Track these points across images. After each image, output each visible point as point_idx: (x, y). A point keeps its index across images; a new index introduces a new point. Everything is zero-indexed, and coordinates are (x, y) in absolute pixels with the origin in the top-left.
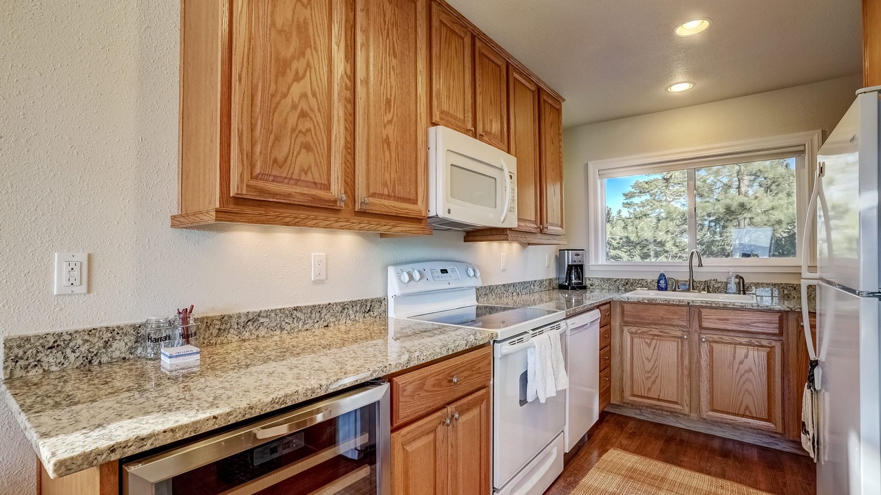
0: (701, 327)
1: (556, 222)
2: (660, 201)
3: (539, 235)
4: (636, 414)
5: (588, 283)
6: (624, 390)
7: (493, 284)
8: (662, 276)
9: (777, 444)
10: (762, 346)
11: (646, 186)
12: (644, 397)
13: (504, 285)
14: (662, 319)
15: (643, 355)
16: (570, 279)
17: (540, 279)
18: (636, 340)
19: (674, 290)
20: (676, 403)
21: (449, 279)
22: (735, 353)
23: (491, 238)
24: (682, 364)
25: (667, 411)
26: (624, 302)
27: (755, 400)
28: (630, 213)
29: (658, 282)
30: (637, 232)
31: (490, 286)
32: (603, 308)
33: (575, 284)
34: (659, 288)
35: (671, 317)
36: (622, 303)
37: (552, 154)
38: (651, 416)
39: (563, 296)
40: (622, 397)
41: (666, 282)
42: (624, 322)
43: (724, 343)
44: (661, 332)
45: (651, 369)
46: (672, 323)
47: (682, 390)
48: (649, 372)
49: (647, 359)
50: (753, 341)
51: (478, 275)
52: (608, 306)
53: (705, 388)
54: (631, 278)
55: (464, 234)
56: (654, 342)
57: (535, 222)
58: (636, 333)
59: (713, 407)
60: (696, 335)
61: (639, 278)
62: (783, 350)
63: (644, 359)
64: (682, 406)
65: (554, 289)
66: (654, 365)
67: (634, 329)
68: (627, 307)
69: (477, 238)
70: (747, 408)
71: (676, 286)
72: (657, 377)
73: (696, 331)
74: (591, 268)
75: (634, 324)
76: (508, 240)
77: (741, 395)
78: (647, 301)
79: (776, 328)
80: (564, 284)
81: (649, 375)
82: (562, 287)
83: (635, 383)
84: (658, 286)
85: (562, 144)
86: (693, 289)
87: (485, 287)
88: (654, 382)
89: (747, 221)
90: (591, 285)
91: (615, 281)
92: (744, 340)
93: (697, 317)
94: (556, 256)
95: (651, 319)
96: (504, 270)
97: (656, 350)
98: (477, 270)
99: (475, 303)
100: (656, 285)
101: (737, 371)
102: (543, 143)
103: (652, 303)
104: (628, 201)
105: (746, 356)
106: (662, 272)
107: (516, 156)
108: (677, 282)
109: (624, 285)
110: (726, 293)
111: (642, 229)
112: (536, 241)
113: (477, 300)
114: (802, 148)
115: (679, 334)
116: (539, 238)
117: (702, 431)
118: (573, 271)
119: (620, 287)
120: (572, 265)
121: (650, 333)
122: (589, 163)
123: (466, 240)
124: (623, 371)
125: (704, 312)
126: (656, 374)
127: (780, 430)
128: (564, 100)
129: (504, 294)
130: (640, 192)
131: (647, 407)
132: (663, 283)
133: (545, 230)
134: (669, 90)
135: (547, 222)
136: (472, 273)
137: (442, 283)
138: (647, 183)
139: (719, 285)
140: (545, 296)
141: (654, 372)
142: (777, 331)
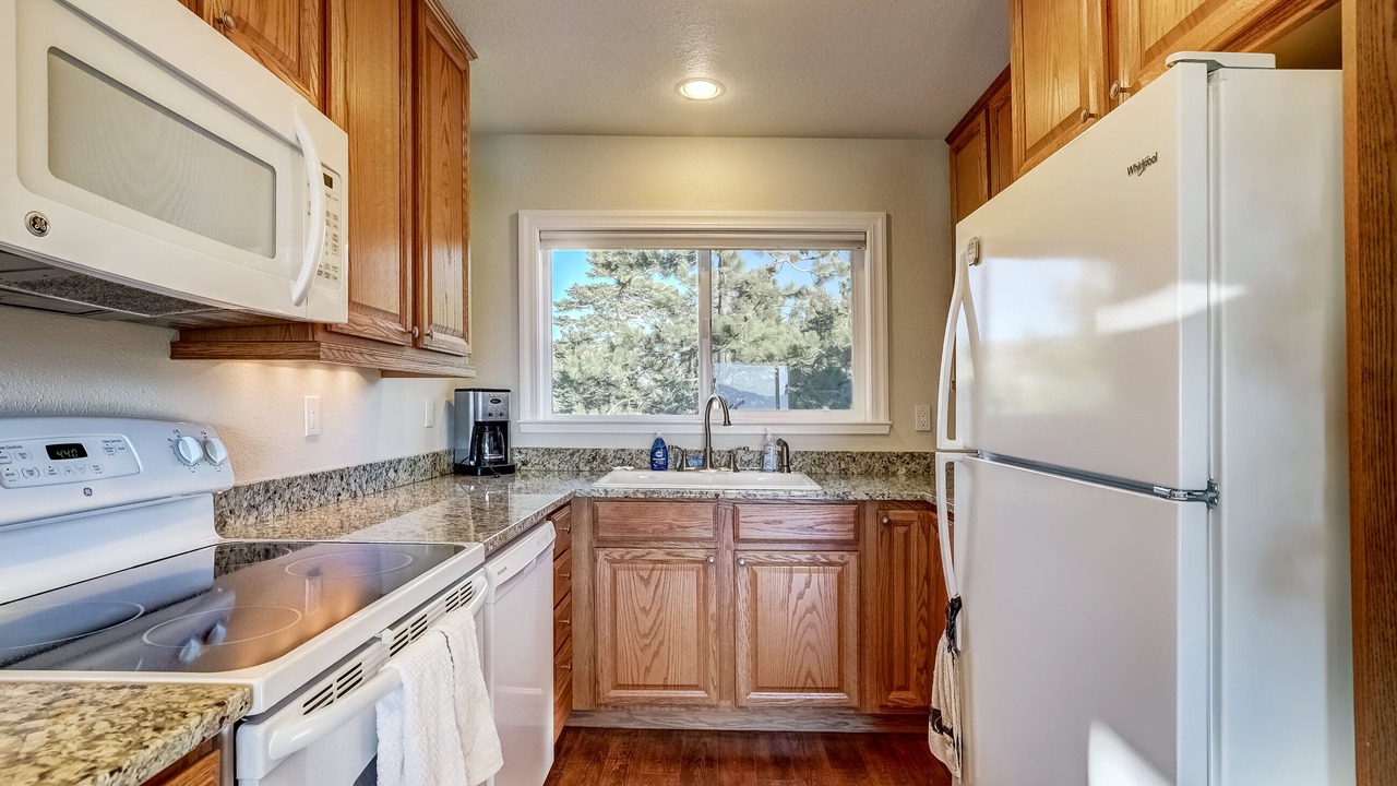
0: (736, 538)
1: (451, 326)
2: (609, 319)
3: (410, 352)
4: (621, 720)
5: (517, 459)
6: (600, 678)
7: (278, 477)
8: (659, 443)
9: (847, 724)
10: (831, 564)
11: (589, 293)
12: (639, 687)
13: (313, 477)
14: (671, 528)
15: (635, 603)
16: (480, 452)
17: (412, 453)
18: (621, 575)
19: (680, 469)
20: (696, 687)
21: (91, 474)
22: (791, 581)
23: (264, 349)
24: (706, 611)
25: (681, 706)
26: (599, 500)
27: (821, 658)
28: (565, 335)
29: (653, 454)
30: (580, 365)
31: (267, 484)
32: (558, 517)
33: (491, 462)
34: (654, 466)
35: (688, 524)
36: (593, 501)
37: (445, 164)
38: (648, 719)
39: (464, 490)
40: (595, 693)
41: (666, 455)
42: (600, 540)
43: (774, 564)
44: (668, 554)
45: (651, 629)
46: (687, 535)
47: (706, 661)
48: (646, 636)
49: (643, 609)
50: (818, 556)
51: (221, 454)
52: (566, 511)
53: (745, 650)
54: (603, 447)
55: (174, 335)
56: (656, 574)
57: (401, 319)
58: (622, 561)
59: (757, 684)
60: (730, 554)
61: (617, 448)
62: (860, 568)
63: (637, 610)
64: (706, 690)
65: (443, 475)
66: (655, 620)
67: (617, 553)
68: (603, 509)
69: (215, 349)
70: (809, 675)
71: (682, 460)
72: (661, 643)
73: (728, 547)
74: (524, 429)
75: (617, 543)
76: (318, 358)
77: (801, 653)
78: (642, 496)
79: (849, 531)
80: (466, 463)
81: (647, 641)
82: (460, 470)
83: (620, 664)
84: (652, 462)
85: (467, 149)
86: (712, 466)
87: (250, 487)
88: (656, 654)
89: (729, 355)
90: (524, 464)
91: (572, 455)
92: (804, 557)
93: (731, 521)
94: (449, 403)
95: (650, 529)
96: (312, 438)
97: (660, 590)
98: (216, 442)
99: (215, 538)
100: (648, 459)
101: (794, 613)
102: (424, 130)
103: (650, 499)
104: (562, 315)
105: (808, 585)
106: (659, 435)
107: (347, 128)
108: (684, 453)
109: (589, 462)
110: (762, 470)
111: (589, 360)
112: (403, 366)
113: (221, 525)
114: (862, 237)
115: (700, 555)
116: (408, 360)
117: (737, 728)
118: (487, 435)
119: (581, 465)
120: (484, 423)
121: (649, 557)
122: (521, 213)
123: (178, 352)
124: (595, 642)
125: (744, 510)
126: (660, 638)
127: (855, 703)
128: (474, 57)
129: (312, 498)
130: (581, 303)
131: (644, 705)
132: (660, 456)
133: (427, 340)
134: (681, 90)
135: (430, 323)
136: (193, 451)
137: (62, 490)
138: (590, 289)
139: (751, 456)
140: (423, 494)
141: (656, 633)
142: (851, 536)
